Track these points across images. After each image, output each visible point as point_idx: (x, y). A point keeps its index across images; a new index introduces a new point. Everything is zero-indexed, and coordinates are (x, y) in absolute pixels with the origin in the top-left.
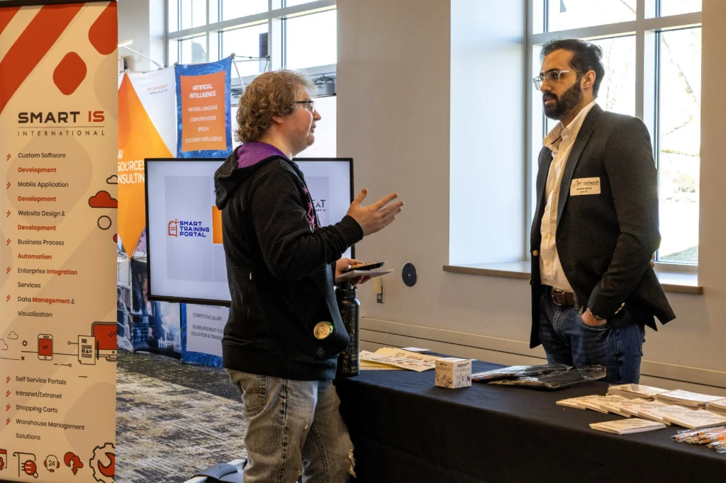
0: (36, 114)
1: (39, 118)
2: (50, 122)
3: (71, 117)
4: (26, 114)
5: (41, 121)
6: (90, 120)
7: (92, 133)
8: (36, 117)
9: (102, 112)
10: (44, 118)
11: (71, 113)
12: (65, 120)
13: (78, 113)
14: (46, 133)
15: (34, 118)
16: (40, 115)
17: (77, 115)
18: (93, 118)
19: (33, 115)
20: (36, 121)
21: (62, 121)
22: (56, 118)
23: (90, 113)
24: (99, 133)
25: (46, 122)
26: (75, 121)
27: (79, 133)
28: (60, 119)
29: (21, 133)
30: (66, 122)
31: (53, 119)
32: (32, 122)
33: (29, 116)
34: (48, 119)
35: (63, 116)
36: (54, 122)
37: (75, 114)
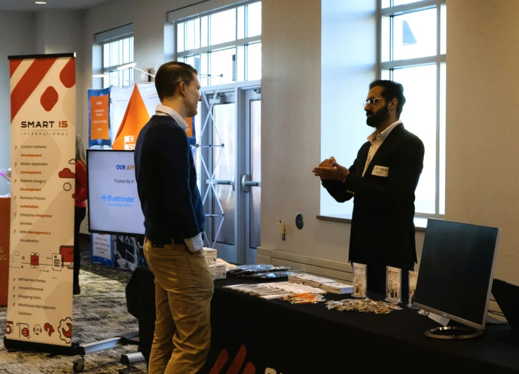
0: (31, 122)
1: (32, 125)
2: (39, 127)
3: (50, 124)
4: (25, 122)
5: (33, 127)
6: (60, 127)
7: (61, 134)
8: (31, 124)
9: (66, 122)
10: (35, 124)
11: (50, 122)
12: (46, 126)
13: (53, 122)
14: (36, 134)
15: (30, 125)
16: (33, 123)
17: (53, 123)
18: (61, 125)
19: (29, 123)
20: (31, 126)
21: (45, 127)
22: (42, 125)
23: (60, 122)
24: (65, 134)
25: (36, 127)
26: (52, 127)
27: (54, 134)
28: (44, 125)
29: (23, 134)
30: (47, 127)
31: (40, 125)
32: (28, 127)
33: (27, 124)
34: (37, 125)
35: (45, 124)
36: (41, 127)
37: (52, 122)
